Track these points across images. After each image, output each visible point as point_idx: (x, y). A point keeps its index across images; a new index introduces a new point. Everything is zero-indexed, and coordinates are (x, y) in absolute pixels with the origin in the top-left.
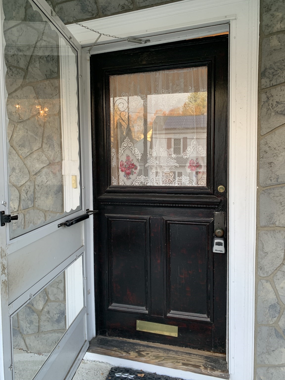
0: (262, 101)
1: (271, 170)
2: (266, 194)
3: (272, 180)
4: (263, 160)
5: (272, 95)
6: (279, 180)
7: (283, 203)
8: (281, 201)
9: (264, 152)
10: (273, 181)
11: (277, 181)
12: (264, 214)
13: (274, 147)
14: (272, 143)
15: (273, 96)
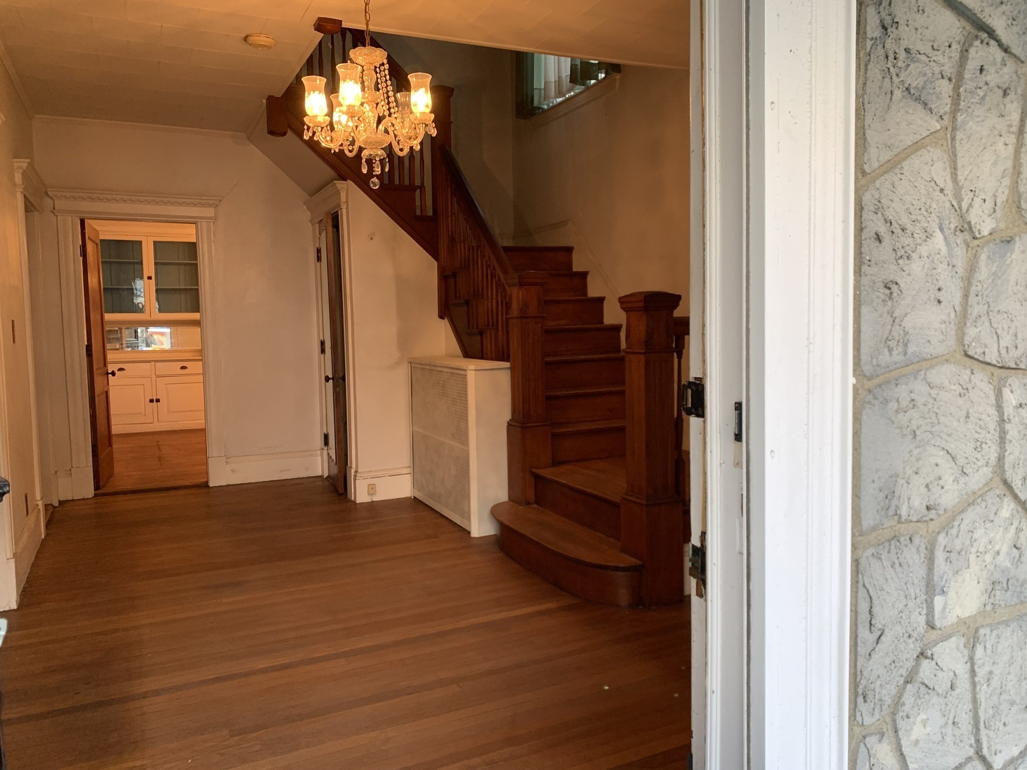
0: (868, 35)
1: (891, 313)
2: (876, 402)
3: (892, 349)
4: (871, 272)
5: (895, 20)
6: (912, 349)
7: (918, 433)
8: (915, 428)
9: (872, 239)
10: (895, 352)
11: (905, 354)
12: (873, 481)
13: (900, 222)
14: (893, 205)
15: (897, 23)
